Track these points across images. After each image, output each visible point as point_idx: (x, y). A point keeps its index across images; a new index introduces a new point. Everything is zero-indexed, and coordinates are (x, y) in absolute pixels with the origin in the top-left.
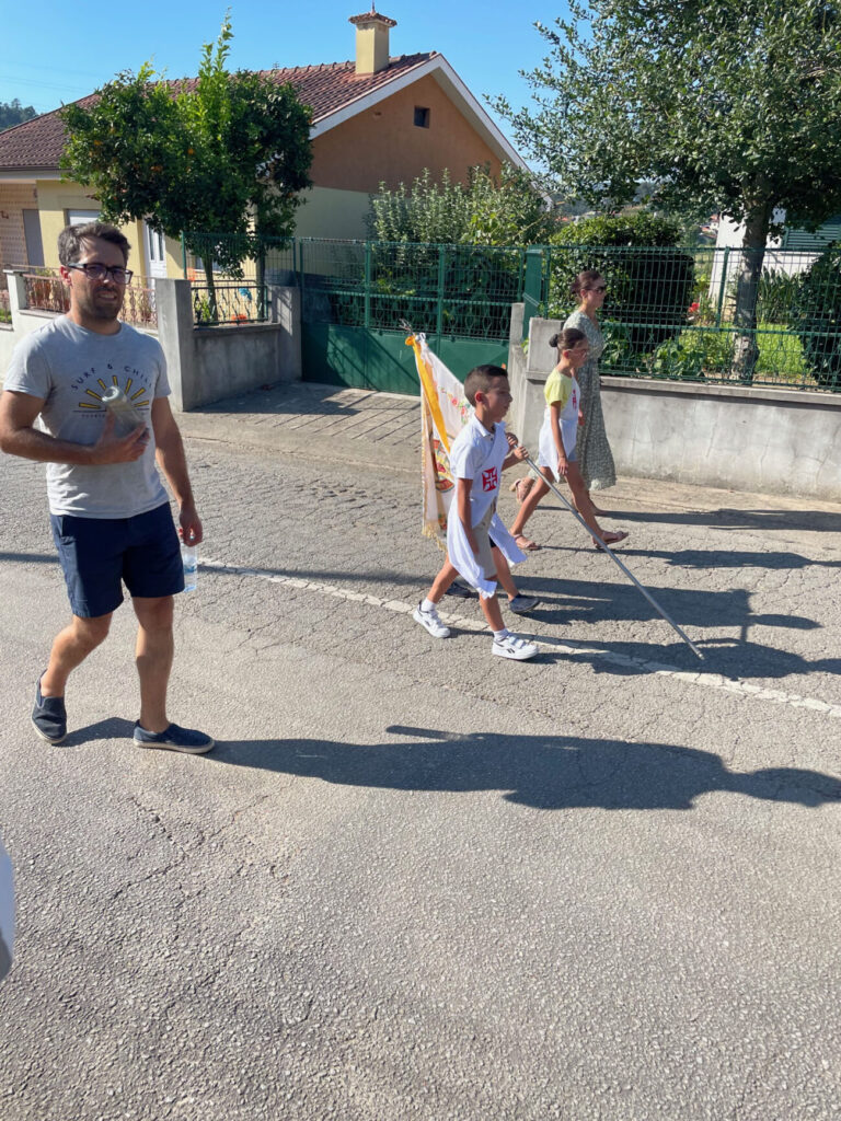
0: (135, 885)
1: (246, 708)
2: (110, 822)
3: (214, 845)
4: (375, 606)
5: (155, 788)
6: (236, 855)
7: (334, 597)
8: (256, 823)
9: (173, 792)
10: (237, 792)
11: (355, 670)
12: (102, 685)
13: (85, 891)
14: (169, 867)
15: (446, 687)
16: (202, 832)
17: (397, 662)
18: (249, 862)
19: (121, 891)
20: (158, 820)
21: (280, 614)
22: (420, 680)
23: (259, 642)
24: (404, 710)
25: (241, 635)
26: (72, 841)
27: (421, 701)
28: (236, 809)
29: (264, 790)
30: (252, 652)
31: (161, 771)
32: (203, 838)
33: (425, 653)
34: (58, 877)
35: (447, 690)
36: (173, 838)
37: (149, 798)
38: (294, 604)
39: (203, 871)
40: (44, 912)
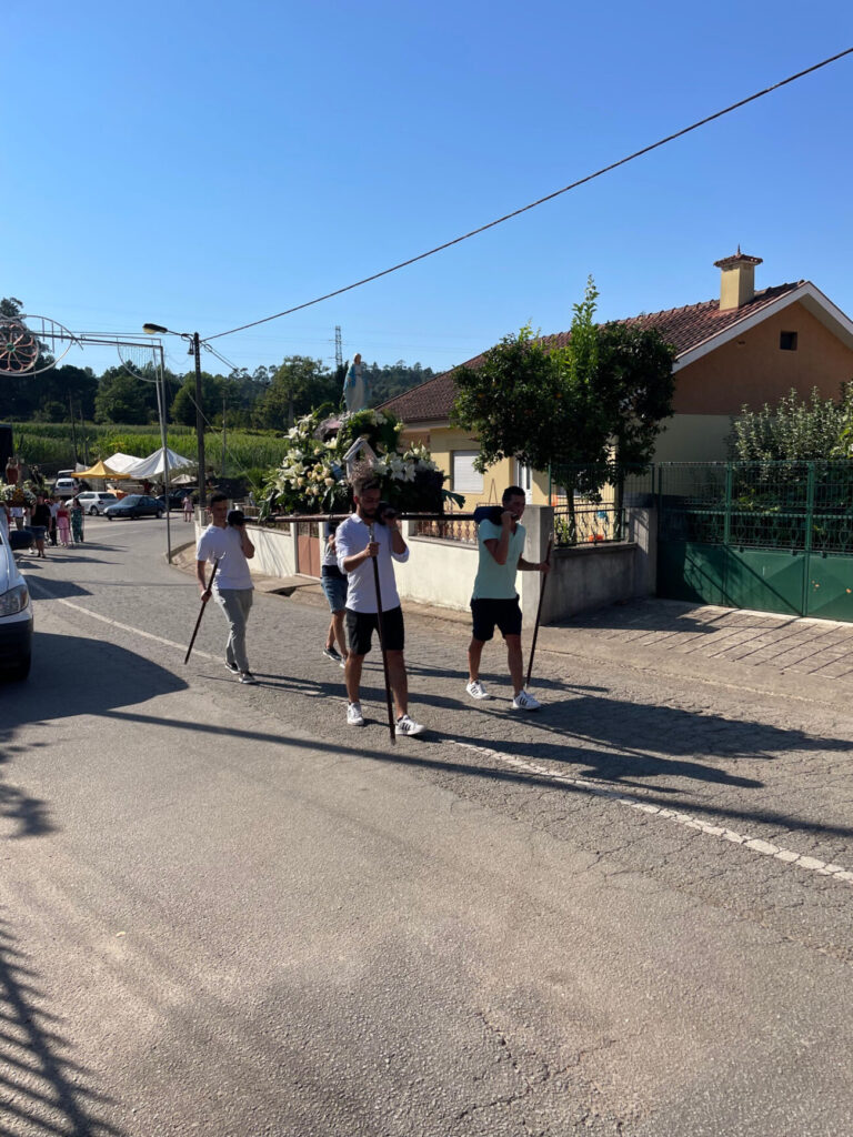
0: (481, 1109)
1: (594, 938)
2: (458, 1034)
3: (558, 1083)
4: (737, 844)
5: (501, 1008)
6: (582, 1101)
7: (688, 827)
8: (603, 1069)
9: (520, 1016)
10: (584, 1029)
11: (713, 914)
12: (457, 890)
13: (434, 1103)
14: (514, 1098)
15: (822, 950)
16: (546, 1066)
17: (761, 912)
18: (594, 1112)
19: (466, 1113)
20: (504, 1043)
21: (629, 838)
22: (790, 937)
23: (608, 867)
24: (771, 971)
25: (589, 857)
26: (424, 1047)
27: (792, 963)
28: (582, 1048)
29: (612, 1034)
30: (601, 877)
31: (508, 990)
32: (548, 1074)
33: (795, 906)
34: (410, 1082)
35: (823, 955)
36: (519, 1066)
37: (498, 1017)
38: (645, 830)
39: (547, 1111)
40: (396, 1117)
